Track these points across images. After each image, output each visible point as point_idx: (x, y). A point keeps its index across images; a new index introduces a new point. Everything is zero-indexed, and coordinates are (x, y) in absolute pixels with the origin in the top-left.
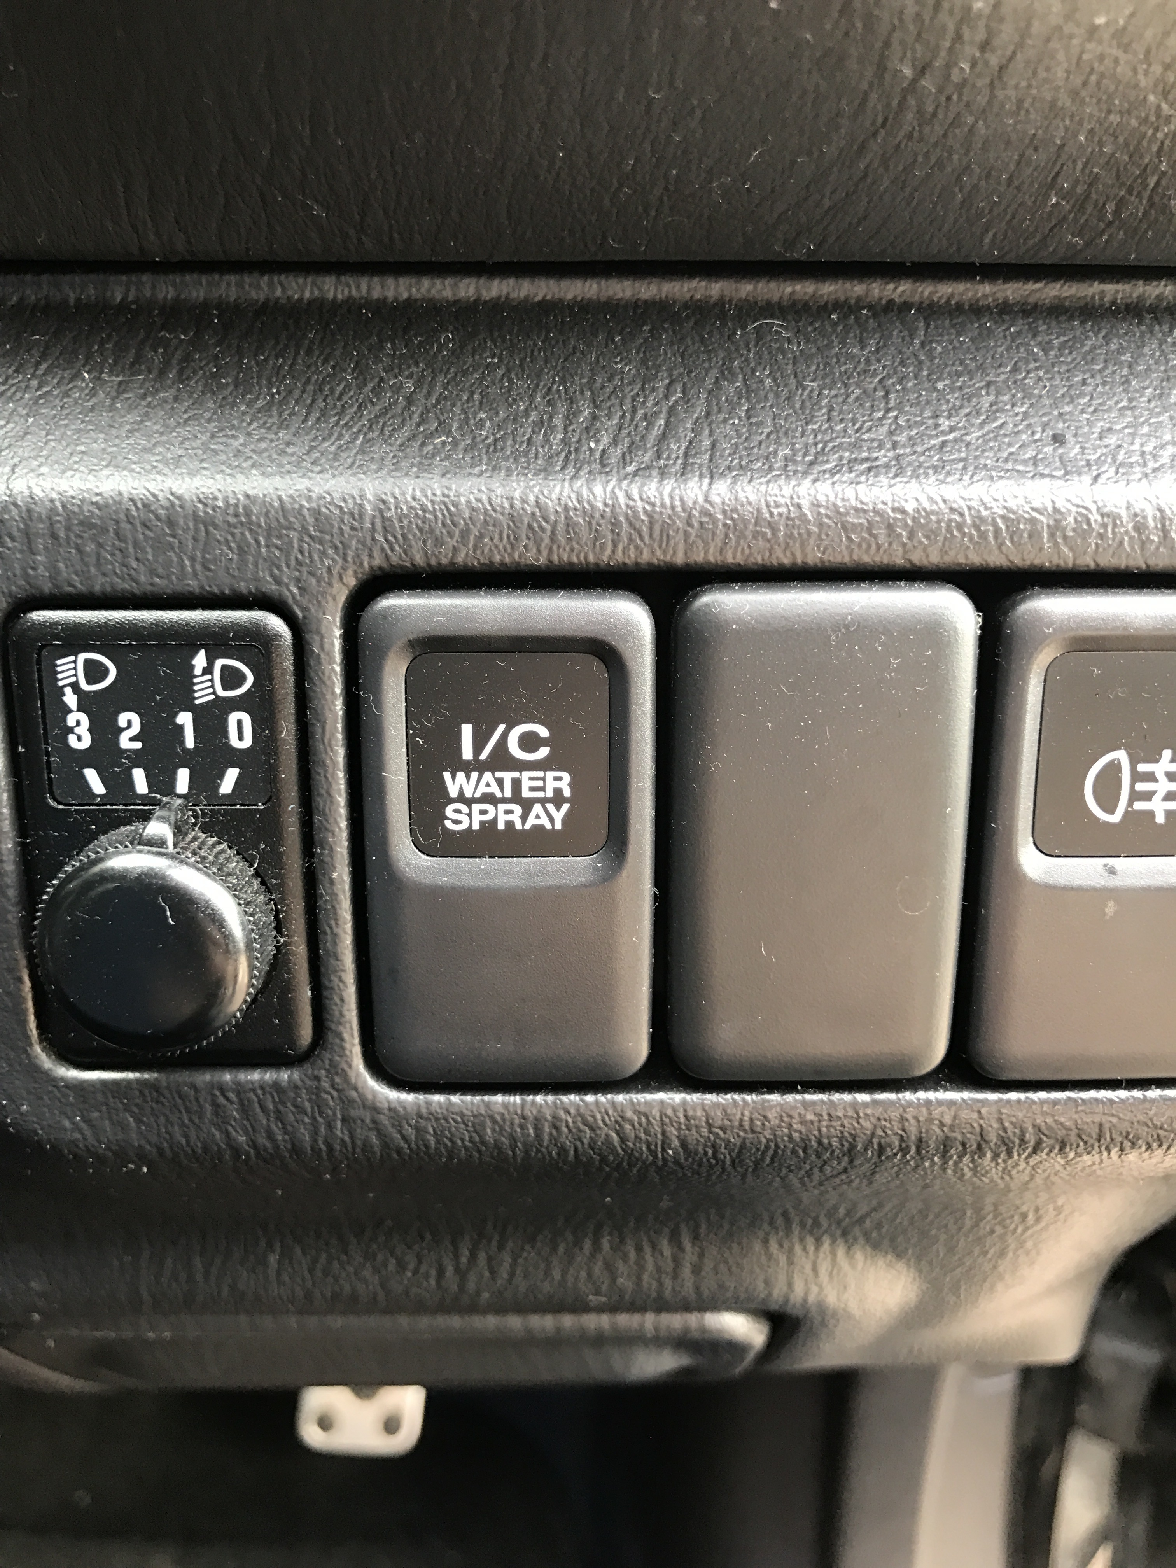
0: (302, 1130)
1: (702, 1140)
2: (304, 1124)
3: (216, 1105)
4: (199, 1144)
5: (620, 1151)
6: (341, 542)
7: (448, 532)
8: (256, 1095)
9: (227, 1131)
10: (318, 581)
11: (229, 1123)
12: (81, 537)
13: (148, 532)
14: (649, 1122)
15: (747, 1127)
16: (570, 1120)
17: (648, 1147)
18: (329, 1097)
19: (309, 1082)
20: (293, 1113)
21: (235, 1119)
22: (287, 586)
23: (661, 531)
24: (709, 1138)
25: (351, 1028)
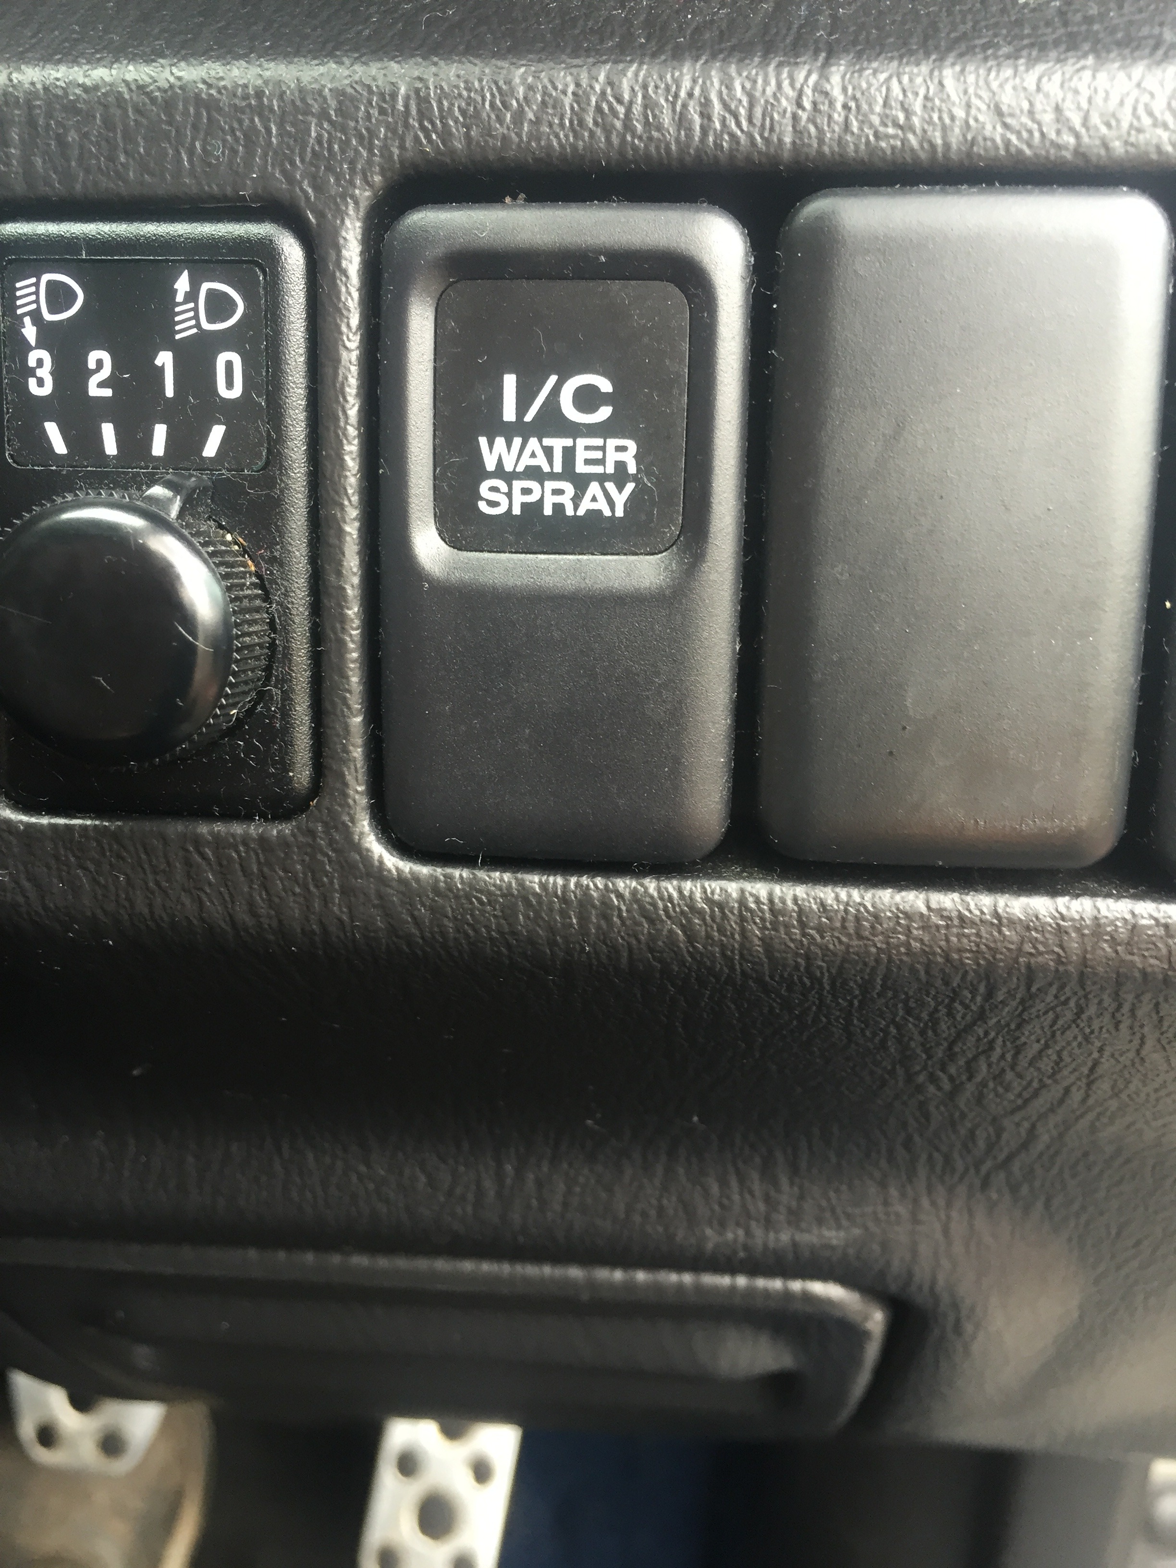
0: (291, 904)
1: (792, 945)
2: (294, 894)
3: (188, 863)
4: (166, 918)
5: (686, 955)
6: (367, 129)
7: (497, 117)
8: (238, 852)
9: (199, 898)
10: (337, 180)
11: (202, 890)
12: (64, 126)
13: (140, 119)
14: (724, 916)
15: (852, 931)
16: (624, 908)
17: (723, 954)
18: (326, 859)
19: (301, 839)
20: (281, 879)
21: (210, 884)
22: (300, 183)
23: (764, 115)
24: (801, 941)
25: (356, 771)
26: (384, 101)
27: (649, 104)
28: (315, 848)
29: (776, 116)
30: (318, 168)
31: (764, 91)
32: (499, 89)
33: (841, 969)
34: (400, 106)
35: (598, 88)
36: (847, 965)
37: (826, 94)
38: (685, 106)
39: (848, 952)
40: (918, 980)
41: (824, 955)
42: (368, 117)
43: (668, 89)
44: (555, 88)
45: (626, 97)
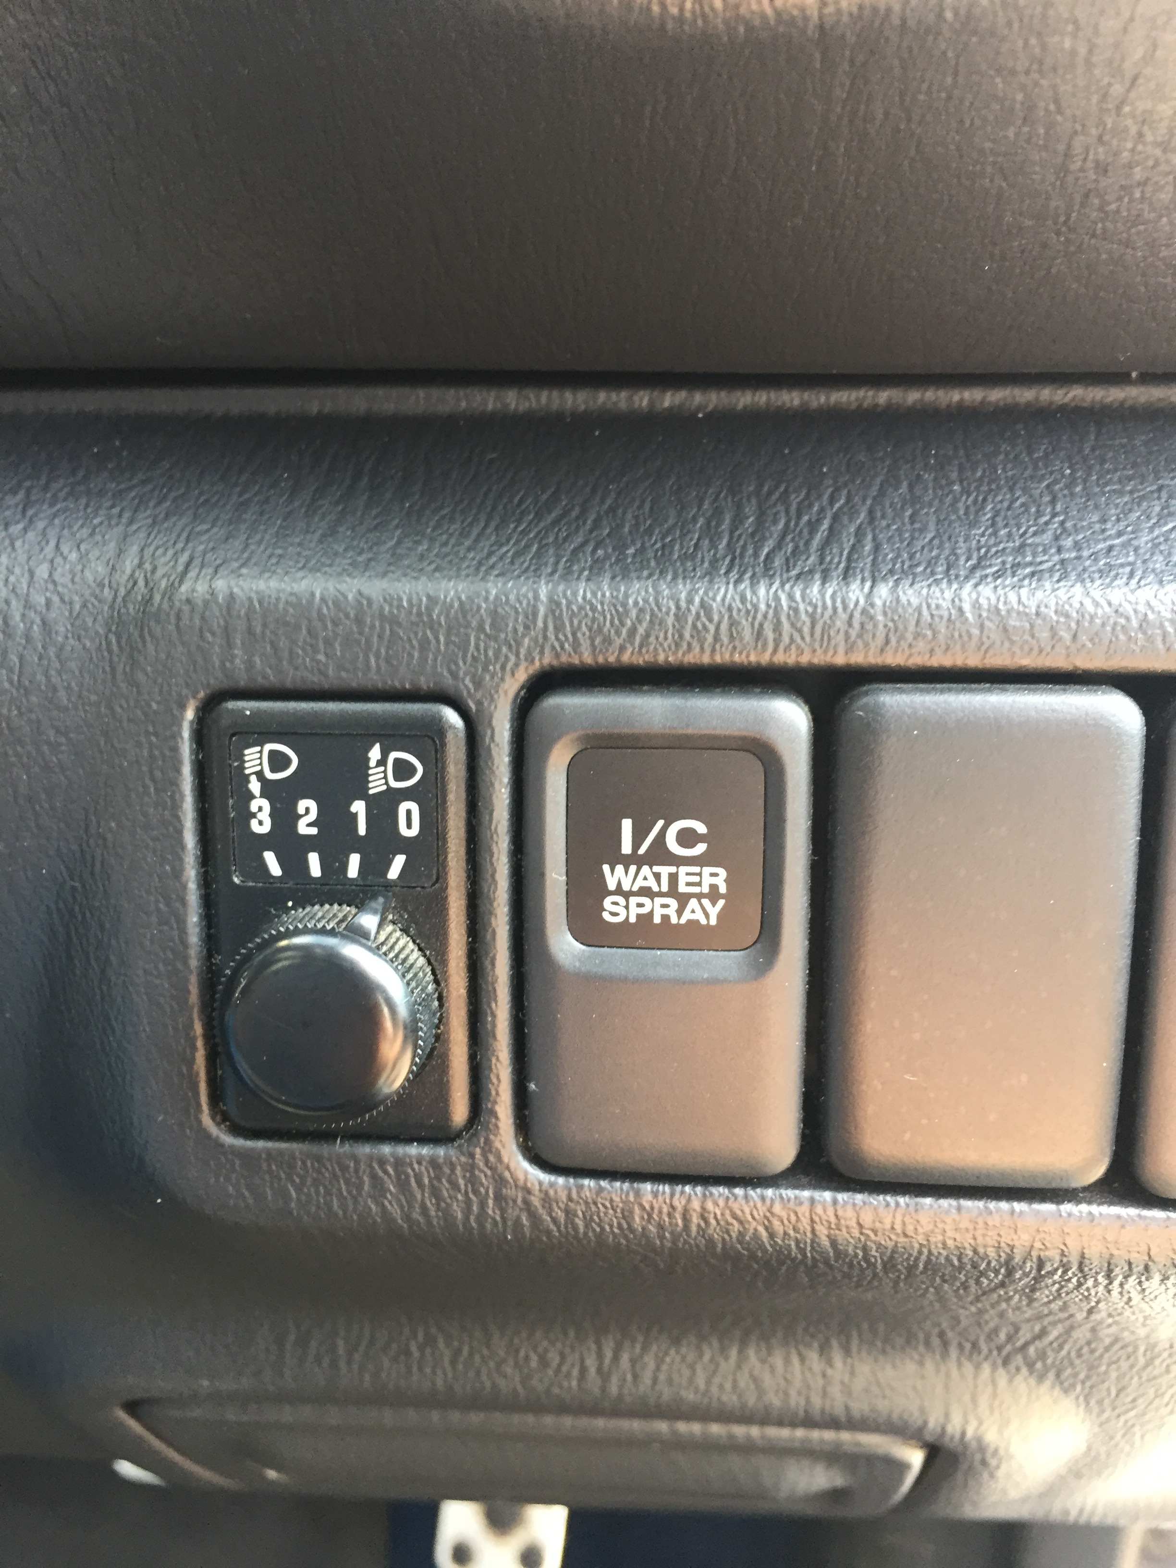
26: (527, 618)
27: (733, 623)
28: (473, 1167)
29: (832, 633)
30: (477, 669)
31: (822, 615)
32: (617, 611)
33: (892, 1258)
34: (540, 624)
35: (693, 610)
36: (896, 1256)
37: (872, 618)
38: (761, 625)
39: (896, 1246)
40: (953, 1265)
41: (878, 1248)
42: (515, 630)
43: (748, 612)
44: (660, 610)
45: (716, 618)
